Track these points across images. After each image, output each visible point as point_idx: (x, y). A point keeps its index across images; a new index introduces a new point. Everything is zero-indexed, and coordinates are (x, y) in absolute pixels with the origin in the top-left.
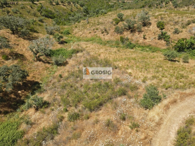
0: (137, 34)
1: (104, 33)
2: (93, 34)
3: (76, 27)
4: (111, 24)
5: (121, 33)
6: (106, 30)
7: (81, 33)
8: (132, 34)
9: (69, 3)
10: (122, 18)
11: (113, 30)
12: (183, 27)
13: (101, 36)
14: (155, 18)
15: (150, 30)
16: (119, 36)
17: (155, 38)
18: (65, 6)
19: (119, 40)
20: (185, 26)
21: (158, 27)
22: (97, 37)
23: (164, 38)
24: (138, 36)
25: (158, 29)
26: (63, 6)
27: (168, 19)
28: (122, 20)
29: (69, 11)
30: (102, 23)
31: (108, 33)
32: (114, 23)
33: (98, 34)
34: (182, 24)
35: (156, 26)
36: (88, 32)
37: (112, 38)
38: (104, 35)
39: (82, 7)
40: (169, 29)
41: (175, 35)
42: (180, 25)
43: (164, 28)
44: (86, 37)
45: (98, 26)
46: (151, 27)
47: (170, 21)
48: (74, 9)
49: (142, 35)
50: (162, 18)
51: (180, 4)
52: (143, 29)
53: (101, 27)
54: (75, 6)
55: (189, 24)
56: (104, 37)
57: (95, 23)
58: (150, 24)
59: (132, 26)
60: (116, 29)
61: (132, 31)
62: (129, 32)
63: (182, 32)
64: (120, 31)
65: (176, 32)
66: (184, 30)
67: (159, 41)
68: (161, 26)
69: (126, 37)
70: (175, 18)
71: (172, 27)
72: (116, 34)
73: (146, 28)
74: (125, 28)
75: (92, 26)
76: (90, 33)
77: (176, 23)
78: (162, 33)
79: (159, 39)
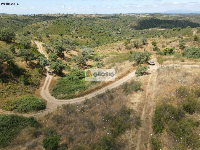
0: (140, 49)
1: (119, 50)
2: (111, 51)
3: (97, 49)
4: (123, 45)
5: (130, 49)
6: (119, 48)
7: (102, 51)
8: (137, 49)
9: (85, 37)
10: (129, 41)
11: (125, 48)
12: (167, 44)
13: (117, 52)
14: (151, 41)
15: (148, 47)
16: (129, 51)
17: (151, 50)
18: (82, 39)
19: (129, 52)
20: (168, 43)
21: (153, 45)
22: (114, 52)
23: (157, 50)
24: (141, 50)
25: (153, 46)
26: (81, 39)
27: (158, 41)
28: (129, 43)
29: (86, 42)
30: (116, 45)
31: (121, 50)
32: (124, 44)
33: (115, 51)
34: (167, 42)
35: (151, 44)
36: (108, 50)
37: (124, 52)
38: (119, 51)
39: (94, 40)
40: (159, 45)
41: (163, 48)
42: (165, 43)
43: (156, 45)
44: (107, 53)
45: (114, 47)
46: (148, 45)
47: (160, 41)
48: (89, 41)
49: (143, 49)
50: (155, 41)
51: (169, 36)
52: (143, 46)
53: (116, 47)
54: (89, 39)
55: (170, 42)
56: (119, 52)
57: (111, 46)
58: (148, 43)
59: (136, 44)
60: (126, 47)
61: (137, 48)
62: (135, 49)
63: (167, 46)
64: (129, 48)
65: (163, 47)
66: (168, 46)
67: (154, 52)
68: (154, 44)
69: (133, 51)
70: (162, 40)
71: (161, 44)
72: (127, 50)
73: (145, 46)
74: (132, 47)
75: (109, 47)
76: (109, 50)
77: (163, 42)
78: (155, 47)
79: (153, 51)
